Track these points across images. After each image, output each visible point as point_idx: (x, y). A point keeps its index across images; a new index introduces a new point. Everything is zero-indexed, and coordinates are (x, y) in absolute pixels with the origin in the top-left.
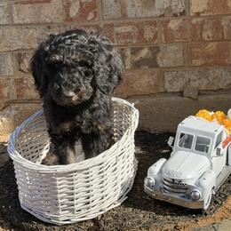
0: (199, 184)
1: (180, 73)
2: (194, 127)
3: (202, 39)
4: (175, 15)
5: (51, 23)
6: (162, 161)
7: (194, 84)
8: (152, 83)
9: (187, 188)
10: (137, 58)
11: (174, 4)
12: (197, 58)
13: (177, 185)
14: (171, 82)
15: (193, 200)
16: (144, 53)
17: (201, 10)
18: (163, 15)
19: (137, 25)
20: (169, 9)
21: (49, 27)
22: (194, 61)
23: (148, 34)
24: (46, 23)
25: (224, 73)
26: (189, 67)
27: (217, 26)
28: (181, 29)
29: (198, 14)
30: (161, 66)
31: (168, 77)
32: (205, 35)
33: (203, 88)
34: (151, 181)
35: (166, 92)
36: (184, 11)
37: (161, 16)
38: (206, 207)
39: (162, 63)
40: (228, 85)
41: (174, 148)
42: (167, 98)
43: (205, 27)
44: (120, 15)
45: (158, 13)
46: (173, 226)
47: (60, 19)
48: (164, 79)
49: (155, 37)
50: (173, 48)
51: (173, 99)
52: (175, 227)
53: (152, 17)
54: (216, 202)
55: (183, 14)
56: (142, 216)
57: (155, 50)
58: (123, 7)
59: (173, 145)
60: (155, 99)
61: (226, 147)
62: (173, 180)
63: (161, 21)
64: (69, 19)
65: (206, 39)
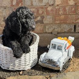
0: (58, 61)
1: (51, 26)
2: (57, 41)
3: (59, 14)
4: (50, 5)
5: (6, 7)
7: (56, 30)
8: (41, 29)
9: (54, 62)
10: (36, 20)
11: (49, 1)
12: (57, 20)
13: (51, 61)
14: (48, 29)
15: (56, 67)
16: (39, 18)
17: (59, 4)
18: (46, 5)
19: (37, 8)
20: (48, 3)
21: (5, 8)
22: (56, 22)
23: (40, 12)
24: (4, 7)
25: (66, 26)
26: (55, 24)
27: (65, 10)
28: (52, 10)
29: (58, 5)
30: (45, 23)
31: (47, 27)
32: (60, 13)
33: (59, 31)
34: (41, 60)
35: (46, 32)
36: (53, 4)
37: (45, 5)
38: (61, 70)
39: (45, 22)
40: (68, 30)
41: (49, 49)
43: (60, 10)
44: (31, 5)
45: (44, 4)
46: (49, 76)
47: (9, 6)
49: (43, 13)
50: (49, 17)
51: (49, 35)
52: (50, 77)
53: (42, 6)
54: (64, 68)
55: (53, 5)
56: (38, 72)
57: (43, 17)
58: (32, 2)
59: (49, 48)
60: (42, 35)
61: (68, 49)
62: (49, 59)
63: (45, 7)
64: (12, 5)
65: (61, 14)
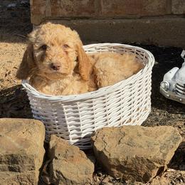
6: (175, 69)
8: (161, 6)
14: (177, 6)
34: (166, 85)
35: (172, 14)
42: (173, 19)
46: (183, 123)
48: (171, 4)
51: (178, 19)
56: (158, 114)
